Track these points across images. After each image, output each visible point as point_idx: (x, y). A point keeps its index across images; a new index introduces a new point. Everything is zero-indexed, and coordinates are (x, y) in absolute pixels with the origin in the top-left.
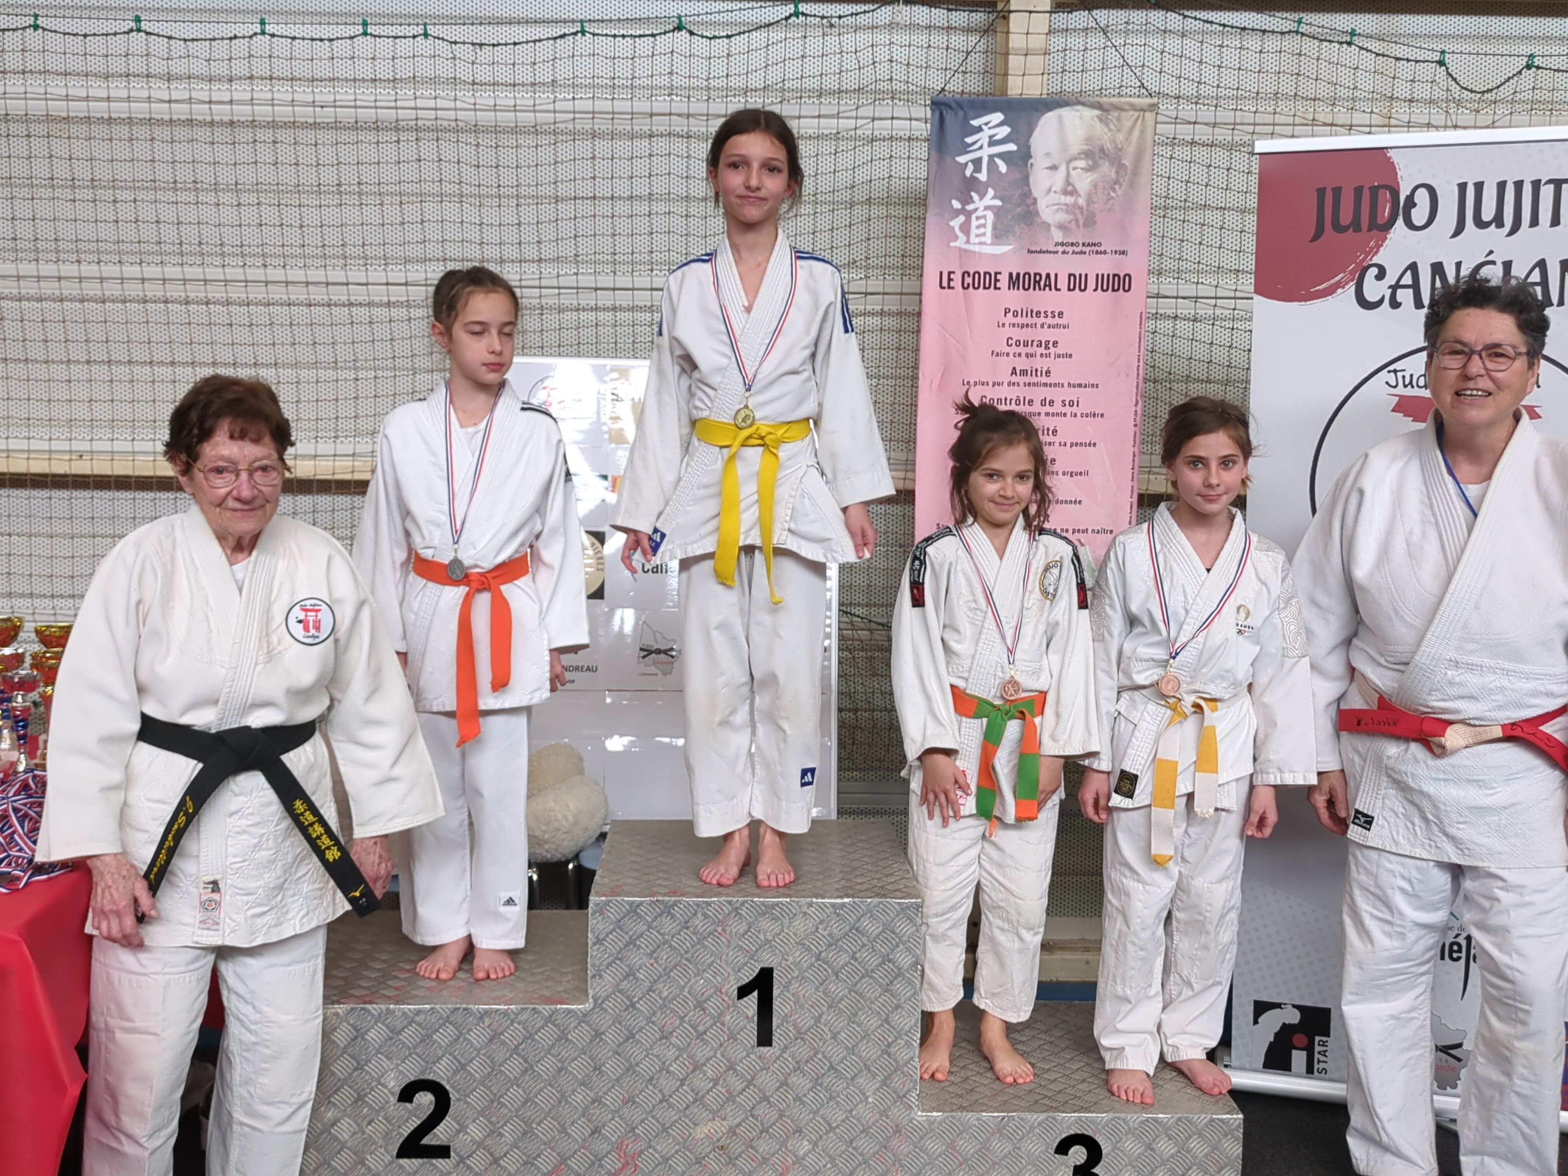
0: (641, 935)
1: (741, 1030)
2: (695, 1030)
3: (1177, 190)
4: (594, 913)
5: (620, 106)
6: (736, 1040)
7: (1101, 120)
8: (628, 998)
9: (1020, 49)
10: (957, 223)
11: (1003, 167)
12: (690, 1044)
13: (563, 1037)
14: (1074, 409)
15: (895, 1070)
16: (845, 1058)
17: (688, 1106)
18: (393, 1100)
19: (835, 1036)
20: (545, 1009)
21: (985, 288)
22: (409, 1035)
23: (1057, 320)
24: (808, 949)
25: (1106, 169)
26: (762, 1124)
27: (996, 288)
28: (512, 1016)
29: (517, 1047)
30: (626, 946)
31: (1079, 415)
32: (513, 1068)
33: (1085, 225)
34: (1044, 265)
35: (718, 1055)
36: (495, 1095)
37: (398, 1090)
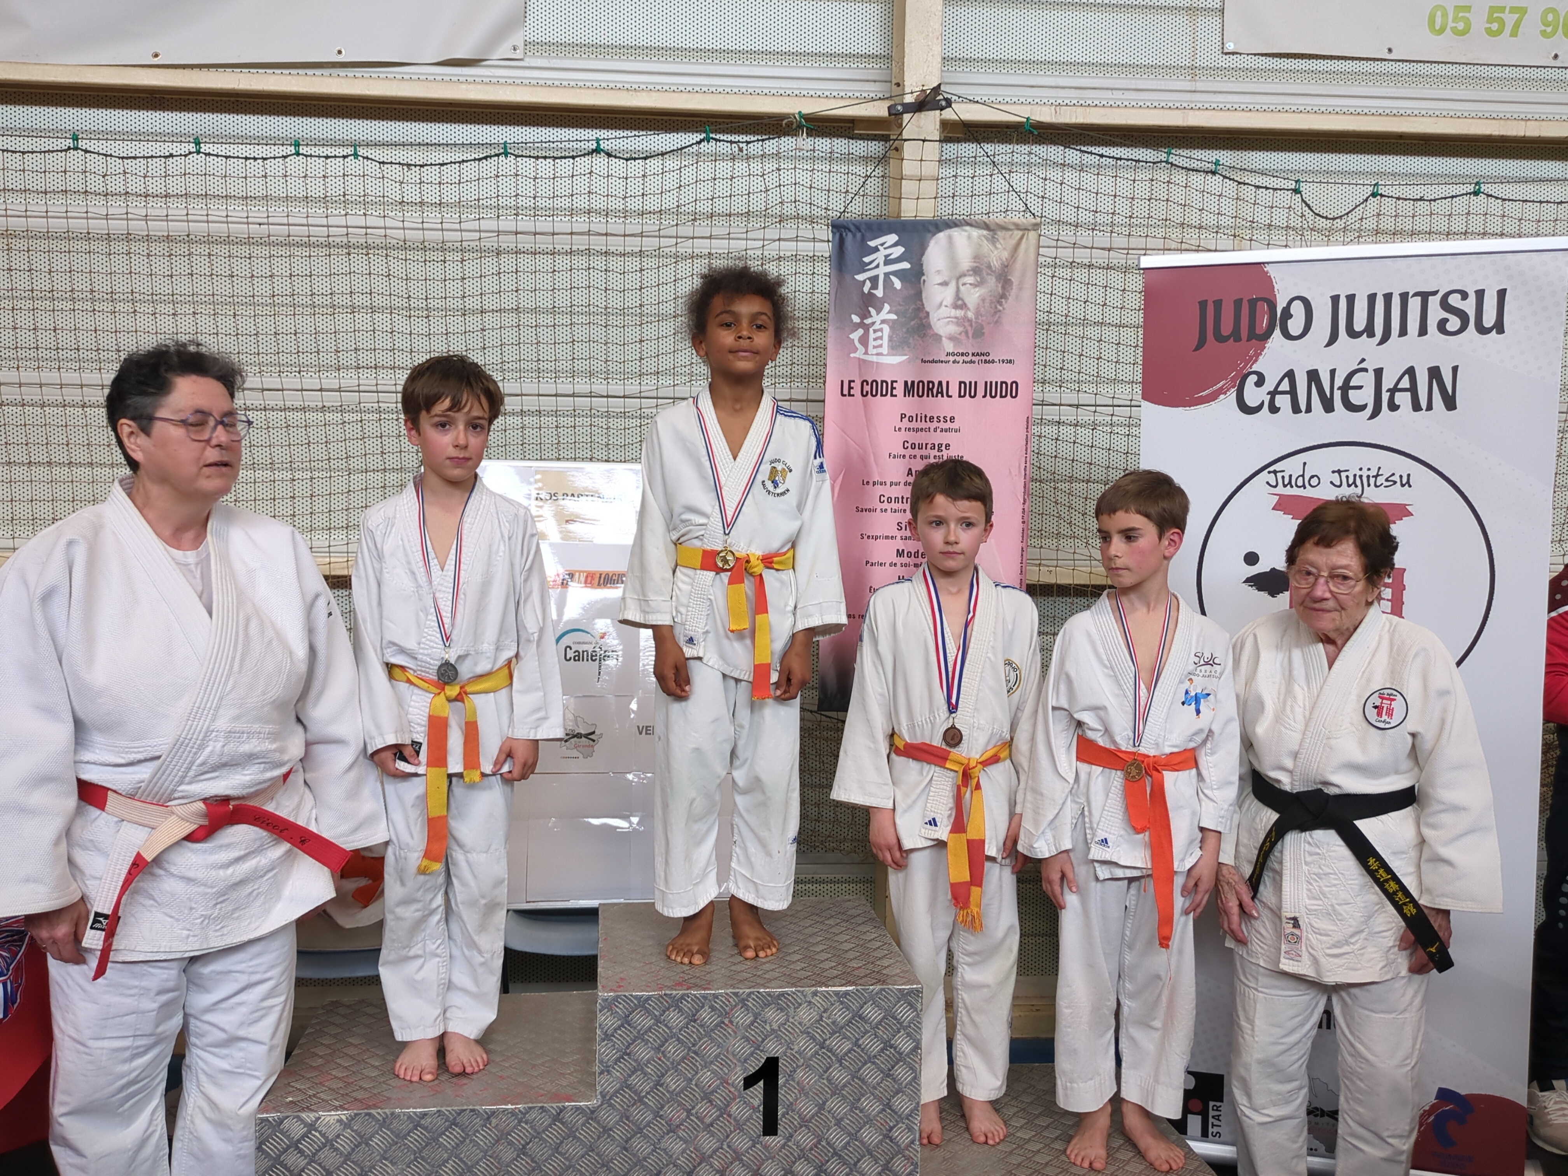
0: (649, 1030)
1: (748, 1120)
2: (702, 1123)
4: (603, 1010)
6: (742, 1131)
7: (987, 239)
8: (635, 1092)
9: (913, 175)
10: (856, 336)
11: (898, 284)
12: (697, 1136)
13: (571, 1135)
15: (897, 1154)
16: (848, 1144)
19: (838, 1123)
20: (553, 1107)
21: (882, 395)
22: (415, 1139)
23: (949, 425)
24: (812, 1038)
25: (993, 284)
27: (891, 395)
28: (520, 1116)
29: (524, 1147)
30: (634, 1041)
32: (520, 1168)
33: (974, 336)
34: (937, 374)
35: (725, 1147)
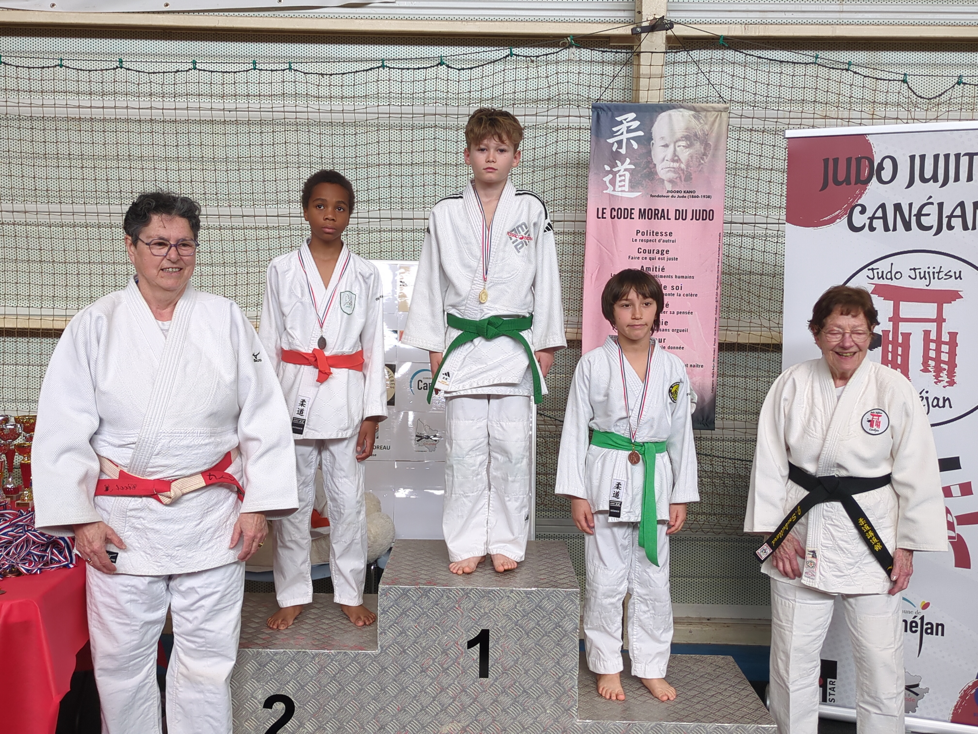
0: (410, 609)
1: (470, 667)
2: (442, 667)
3: (743, 159)
4: (382, 594)
5: (405, 109)
6: (466, 673)
7: (695, 117)
8: (401, 647)
9: (647, 75)
10: (607, 179)
11: (635, 145)
12: (438, 675)
13: (362, 670)
14: (679, 291)
15: (564, 693)
16: (532, 685)
17: (437, 713)
18: (261, 706)
19: (526, 672)
20: (352, 653)
21: (624, 218)
22: (271, 668)
23: (668, 237)
24: (510, 619)
25: (698, 146)
26: (482, 726)
27: (631, 218)
28: (332, 657)
29: (335, 676)
30: (401, 615)
31: (682, 295)
32: (332, 689)
33: (686, 180)
34: (661, 204)
35: (456, 683)
36: (321, 705)
37: (263, 701)
